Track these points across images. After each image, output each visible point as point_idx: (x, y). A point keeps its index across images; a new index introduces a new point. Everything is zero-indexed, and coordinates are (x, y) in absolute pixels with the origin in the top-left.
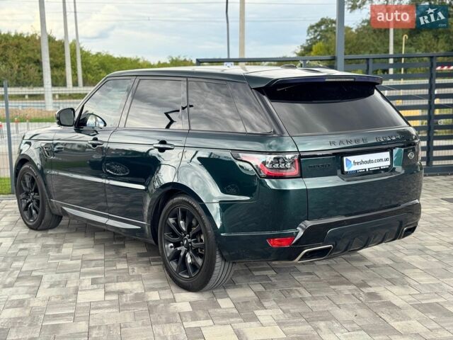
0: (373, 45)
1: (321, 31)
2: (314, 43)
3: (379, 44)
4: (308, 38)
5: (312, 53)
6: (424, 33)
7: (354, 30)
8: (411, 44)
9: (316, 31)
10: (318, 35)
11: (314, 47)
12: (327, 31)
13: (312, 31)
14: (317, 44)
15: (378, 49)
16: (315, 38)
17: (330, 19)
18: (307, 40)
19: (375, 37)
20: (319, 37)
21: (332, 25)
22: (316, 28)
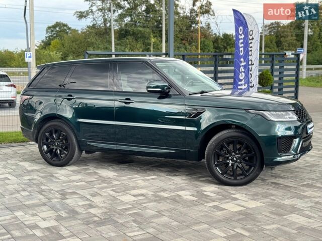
0: (96, 43)
1: (57, 31)
2: (53, 40)
3: (100, 43)
4: (47, 35)
5: (51, 47)
6: (129, 37)
7: (79, 32)
8: (120, 44)
9: (52, 31)
10: (54, 34)
11: (52, 42)
12: (60, 31)
13: (50, 30)
14: (55, 40)
15: (99, 46)
16: (52, 36)
17: (62, 23)
18: (46, 37)
19: (97, 38)
20: (55, 35)
21: (64, 28)
22: (52, 29)
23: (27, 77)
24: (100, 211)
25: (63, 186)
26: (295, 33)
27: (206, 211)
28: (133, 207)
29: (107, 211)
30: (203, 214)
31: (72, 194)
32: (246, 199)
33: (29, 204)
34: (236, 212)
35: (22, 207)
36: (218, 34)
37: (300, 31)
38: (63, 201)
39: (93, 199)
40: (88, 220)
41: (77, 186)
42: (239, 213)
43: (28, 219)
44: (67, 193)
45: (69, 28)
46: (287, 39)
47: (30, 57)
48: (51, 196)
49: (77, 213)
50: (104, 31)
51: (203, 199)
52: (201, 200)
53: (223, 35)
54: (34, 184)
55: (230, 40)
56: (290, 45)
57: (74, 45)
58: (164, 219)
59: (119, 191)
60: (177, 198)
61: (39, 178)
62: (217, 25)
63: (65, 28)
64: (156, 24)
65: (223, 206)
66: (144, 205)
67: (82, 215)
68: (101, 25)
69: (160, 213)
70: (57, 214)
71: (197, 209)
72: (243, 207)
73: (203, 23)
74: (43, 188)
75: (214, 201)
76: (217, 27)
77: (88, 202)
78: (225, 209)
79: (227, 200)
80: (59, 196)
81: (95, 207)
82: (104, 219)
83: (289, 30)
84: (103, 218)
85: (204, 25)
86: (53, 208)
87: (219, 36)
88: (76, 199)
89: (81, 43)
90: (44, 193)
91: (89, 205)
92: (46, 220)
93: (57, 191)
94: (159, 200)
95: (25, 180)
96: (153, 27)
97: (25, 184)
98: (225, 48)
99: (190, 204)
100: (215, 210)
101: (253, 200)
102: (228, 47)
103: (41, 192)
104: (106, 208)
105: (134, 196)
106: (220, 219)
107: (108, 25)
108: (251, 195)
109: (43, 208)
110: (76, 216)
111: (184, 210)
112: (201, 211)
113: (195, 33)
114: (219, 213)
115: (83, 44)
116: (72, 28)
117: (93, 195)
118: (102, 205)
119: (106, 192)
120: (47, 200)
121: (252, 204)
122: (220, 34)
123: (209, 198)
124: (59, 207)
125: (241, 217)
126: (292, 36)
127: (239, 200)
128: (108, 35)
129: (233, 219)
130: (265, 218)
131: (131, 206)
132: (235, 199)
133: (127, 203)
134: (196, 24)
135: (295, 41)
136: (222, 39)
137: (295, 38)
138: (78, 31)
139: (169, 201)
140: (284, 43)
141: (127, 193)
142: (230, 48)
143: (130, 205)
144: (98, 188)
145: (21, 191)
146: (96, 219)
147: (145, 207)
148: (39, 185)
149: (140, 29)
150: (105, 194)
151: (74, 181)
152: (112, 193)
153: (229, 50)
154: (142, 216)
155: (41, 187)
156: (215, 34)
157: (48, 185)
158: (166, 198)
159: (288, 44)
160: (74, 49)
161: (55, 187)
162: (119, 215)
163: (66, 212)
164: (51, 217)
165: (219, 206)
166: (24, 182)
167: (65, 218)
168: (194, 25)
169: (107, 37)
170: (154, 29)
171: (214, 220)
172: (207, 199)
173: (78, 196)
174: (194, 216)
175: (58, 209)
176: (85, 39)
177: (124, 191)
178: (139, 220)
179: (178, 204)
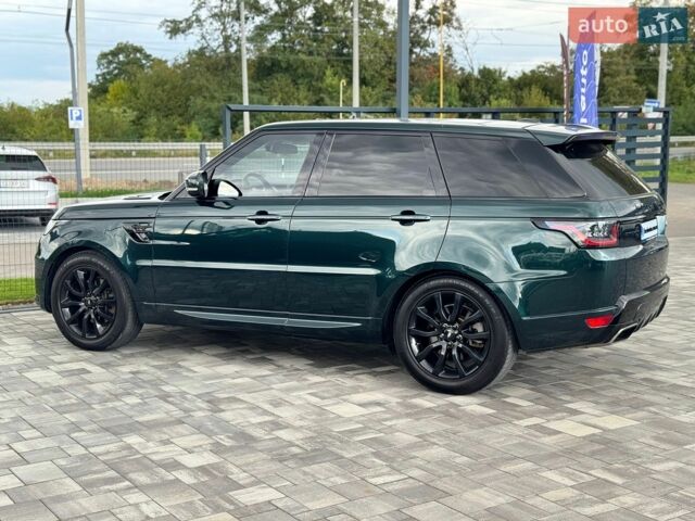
0: (207, 88)
1: (119, 63)
2: (111, 81)
4: (99, 72)
5: (109, 97)
6: (279, 76)
7: (169, 64)
8: (260, 90)
9: (110, 62)
10: (115, 68)
11: (111, 87)
12: (128, 63)
13: (104, 61)
14: (117, 83)
16: (108, 73)
17: (132, 46)
18: (97, 76)
19: (211, 78)
20: (116, 71)
21: (135, 54)
22: (110, 57)
23: (74, 160)
24: (299, 435)
25: (207, 386)
26: (634, 67)
27: (520, 436)
28: (365, 428)
29: (315, 435)
30: (515, 442)
31: (231, 402)
32: (596, 412)
33: (148, 422)
34: (584, 438)
35: (134, 428)
36: (468, 70)
37: (644, 63)
38: (217, 415)
39: (276, 411)
40: (279, 452)
41: (236, 385)
42: (591, 439)
43: (156, 449)
44: (220, 400)
45: (147, 57)
46: (618, 79)
47: (79, 118)
48: (186, 405)
49: (253, 439)
50: (224, 62)
51: (507, 412)
52: (505, 414)
53: (480, 71)
54: (144, 382)
55: (495, 81)
56: (624, 92)
57: (160, 92)
58: (437, 452)
59: (326, 395)
60: (452, 410)
61: (153, 370)
62: (467, 49)
63: (138, 55)
64: (334, 47)
65: (553, 425)
66: (389, 423)
67: (265, 443)
68: (219, 51)
69: (424, 441)
70: (211, 441)
71: (500, 431)
72: (595, 427)
73: (436, 45)
74: (167, 388)
75: (532, 416)
76: (465, 53)
77: (267, 418)
78: (560, 432)
79: (559, 415)
80: (204, 405)
81: (286, 427)
82: (313, 451)
83: (621, 61)
84: (309, 449)
85: (438, 49)
86: (199, 428)
87: (470, 75)
88: (244, 412)
89: (174, 88)
90: (171, 399)
91: (272, 422)
92: (193, 452)
93: (198, 396)
94: (416, 413)
95: (123, 373)
96: (328, 54)
97: (126, 381)
98: (485, 99)
99: (482, 422)
100: (538, 434)
101: (612, 413)
102: (491, 97)
103: (165, 397)
104: (309, 429)
105: (360, 405)
106: (554, 450)
107: (233, 49)
108: (606, 403)
109: (180, 429)
110: (254, 445)
111: (474, 433)
112: (510, 436)
113: (419, 66)
114: (547, 440)
115: (177, 90)
116: (153, 56)
117: (277, 403)
118: (298, 423)
119: (299, 398)
120: (181, 414)
121: (613, 422)
122: (472, 69)
123: (518, 409)
124: (211, 428)
125: (597, 447)
126: (628, 73)
127: (583, 413)
128: (234, 72)
129: (582, 451)
130: (646, 449)
131: (361, 426)
132: (575, 412)
133: (350, 420)
134: (421, 48)
135: (634, 85)
136: (477, 80)
137: (634, 77)
138: (166, 61)
139: (437, 416)
140: (610, 89)
141: (345, 400)
142: (497, 99)
143: (358, 422)
144: (281, 390)
145: (122, 395)
146: (295, 450)
147: (390, 427)
148: (155, 384)
149: (303, 57)
150: (300, 402)
151: (226, 376)
152: (314, 400)
153: (494, 103)
154: (391, 445)
155: (163, 388)
156: (462, 69)
157: (176, 383)
158: (430, 409)
159: (619, 89)
160: (158, 102)
161: (191, 388)
162: (341, 442)
163: (229, 437)
164: (200, 446)
165: (545, 425)
166: (123, 377)
167: (231, 449)
168: (417, 50)
169: (232, 74)
170: (332, 57)
171: (542, 453)
172: (515, 411)
173: (245, 406)
174: (498, 446)
175: (211, 431)
176: (184, 79)
177: (337, 396)
178: (386, 453)
179: (457, 422)
